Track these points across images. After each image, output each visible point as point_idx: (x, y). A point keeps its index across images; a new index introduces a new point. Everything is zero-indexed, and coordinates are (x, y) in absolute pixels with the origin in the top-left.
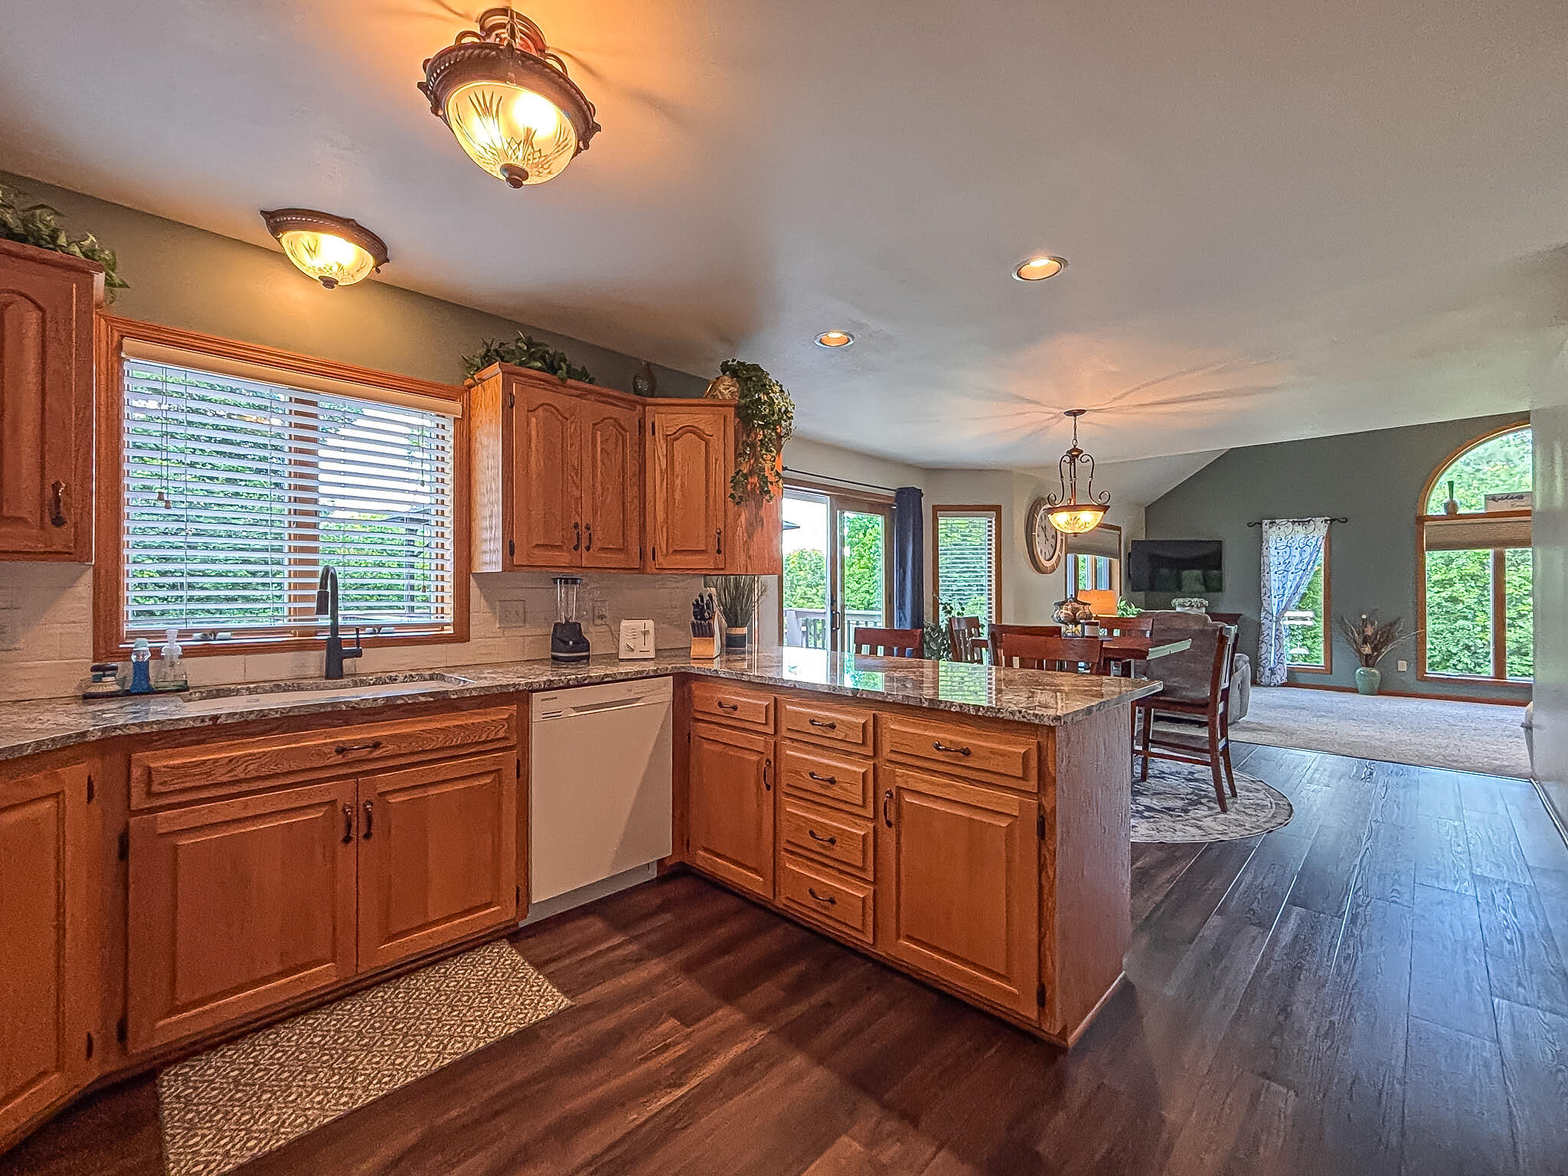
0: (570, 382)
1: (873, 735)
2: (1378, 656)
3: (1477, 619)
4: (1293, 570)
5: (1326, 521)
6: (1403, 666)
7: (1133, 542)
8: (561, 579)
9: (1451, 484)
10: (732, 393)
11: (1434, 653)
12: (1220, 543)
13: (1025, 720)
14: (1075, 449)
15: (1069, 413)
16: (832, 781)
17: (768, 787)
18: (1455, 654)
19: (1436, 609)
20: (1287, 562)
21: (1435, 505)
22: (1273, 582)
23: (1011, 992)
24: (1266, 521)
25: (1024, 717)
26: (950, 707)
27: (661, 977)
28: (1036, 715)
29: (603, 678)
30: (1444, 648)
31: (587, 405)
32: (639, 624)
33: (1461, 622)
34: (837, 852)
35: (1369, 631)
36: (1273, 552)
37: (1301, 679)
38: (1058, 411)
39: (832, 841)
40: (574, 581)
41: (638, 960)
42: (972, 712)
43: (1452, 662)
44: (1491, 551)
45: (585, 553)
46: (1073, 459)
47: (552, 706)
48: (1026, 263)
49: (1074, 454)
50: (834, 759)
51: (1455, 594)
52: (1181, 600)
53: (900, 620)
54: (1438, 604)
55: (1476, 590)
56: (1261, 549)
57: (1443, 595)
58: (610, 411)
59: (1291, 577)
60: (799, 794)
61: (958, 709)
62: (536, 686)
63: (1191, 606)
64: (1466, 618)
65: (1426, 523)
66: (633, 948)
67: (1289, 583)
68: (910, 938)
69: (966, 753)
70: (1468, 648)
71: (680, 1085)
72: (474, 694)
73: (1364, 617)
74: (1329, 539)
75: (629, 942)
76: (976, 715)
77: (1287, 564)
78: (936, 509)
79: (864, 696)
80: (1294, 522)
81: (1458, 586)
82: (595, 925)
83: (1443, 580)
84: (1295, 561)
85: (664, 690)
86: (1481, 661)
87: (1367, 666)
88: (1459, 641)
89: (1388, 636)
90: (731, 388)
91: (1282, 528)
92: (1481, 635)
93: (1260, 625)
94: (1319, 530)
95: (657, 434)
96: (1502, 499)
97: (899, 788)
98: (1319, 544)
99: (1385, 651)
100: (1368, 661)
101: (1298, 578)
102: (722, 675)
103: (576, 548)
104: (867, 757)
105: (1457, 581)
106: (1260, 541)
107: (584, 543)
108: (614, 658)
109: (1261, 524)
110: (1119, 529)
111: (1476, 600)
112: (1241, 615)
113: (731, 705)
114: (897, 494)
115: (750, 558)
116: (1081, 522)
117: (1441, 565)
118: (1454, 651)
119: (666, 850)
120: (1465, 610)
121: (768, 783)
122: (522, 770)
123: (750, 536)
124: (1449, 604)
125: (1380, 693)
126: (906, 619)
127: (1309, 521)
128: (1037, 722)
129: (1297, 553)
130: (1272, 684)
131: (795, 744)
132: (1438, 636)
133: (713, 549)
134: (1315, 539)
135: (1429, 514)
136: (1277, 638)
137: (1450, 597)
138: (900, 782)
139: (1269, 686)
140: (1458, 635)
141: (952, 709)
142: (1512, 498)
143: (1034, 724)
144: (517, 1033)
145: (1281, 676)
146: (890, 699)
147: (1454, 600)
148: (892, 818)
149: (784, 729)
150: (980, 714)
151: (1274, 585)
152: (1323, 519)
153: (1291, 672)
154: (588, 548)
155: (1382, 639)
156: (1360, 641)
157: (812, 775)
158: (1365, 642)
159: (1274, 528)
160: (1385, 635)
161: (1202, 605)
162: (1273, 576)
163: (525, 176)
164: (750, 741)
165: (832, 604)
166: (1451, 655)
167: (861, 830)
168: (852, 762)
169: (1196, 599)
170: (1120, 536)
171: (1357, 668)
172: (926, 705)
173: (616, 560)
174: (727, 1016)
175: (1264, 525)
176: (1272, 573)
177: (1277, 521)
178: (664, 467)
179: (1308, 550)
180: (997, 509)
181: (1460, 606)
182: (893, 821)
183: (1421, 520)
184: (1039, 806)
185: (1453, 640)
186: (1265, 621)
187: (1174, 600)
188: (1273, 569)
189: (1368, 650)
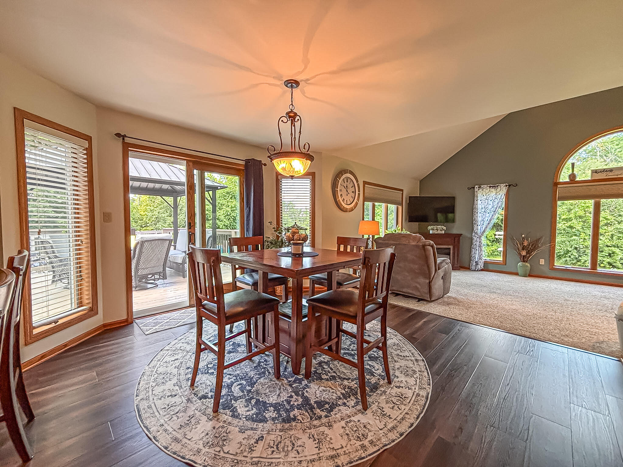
2: (529, 257)
3: (581, 235)
4: (489, 212)
5: (506, 186)
6: (542, 262)
7: (409, 197)
9: (573, 165)
11: (561, 251)
12: (453, 198)
18: (570, 251)
19: (562, 231)
20: (486, 207)
21: (564, 177)
24: (477, 186)
30: (566, 249)
33: (574, 237)
35: (526, 243)
36: (479, 202)
37: (491, 267)
43: (569, 254)
44: (593, 200)
51: (572, 225)
52: (432, 227)
54: (564, 229)
55: (581, 223)
56: (474, 201)
57: (566, 225)
59: (488, 215)
63: (437, 229)
64: (576, 235)
65: (559, 186)
67: (487, 219)
70: (576, 248)
73: (523, 236)
74: (507, 195)
80: (490, 187)
81: (574, 221)
83: (567, 218)
84: (490, 207)
86: (582, 254)
87: (524, 261)
88: (572, 245)
89: (535, 246)
91: (484, 190)
92: (582, 243)
93: (472, 239)
94: (503, 190)
96: (601, 172)
98: (502, 198)
99: (534, 253)
100: (524, 259)
101: (491, 215)
105: (574, 219)
106: (473, 196)
109: (474, 188)
110: (402, 190)
111: (581, 227)
112: (462, 234)
114: (246, 163)
117: (566, 212)
118: (570, 250)
120: (576, 231)
124: (569, 229)
125: (530, 276)
127: (498, 186)
129: (491, 203)
130: (476, 270)
132: (563, 243)
134: (501, 195)
135: (561, 181)
136: (480, 246)
137: (570, 226)
139: (475, 270)
140: (572, 243)
142: (606, 171)
145: (481, 266)
147: (571, 227)
151: (480, 219)
152: (505, 184)
153: (486, 263)
155: (532, 248)
156: (520, 248)
158: (523, 249)
159: (480, 190)
160: (534, 245)
161: (443, 229)
162: (479, 215)
166: (568, 251)
169: (439, 227)
170: (403, 194)
171: (518, 263)
175: (475, 188)
176: (479, 213)
177: (482, 186)
179: (497, 201)
180: (313, 174)
181: (574, 230)
183: (556, 184)
185: (570, 245)
186: (474, 237)
187: (429, 227)
188: (479, 211)
189: (524, 253)
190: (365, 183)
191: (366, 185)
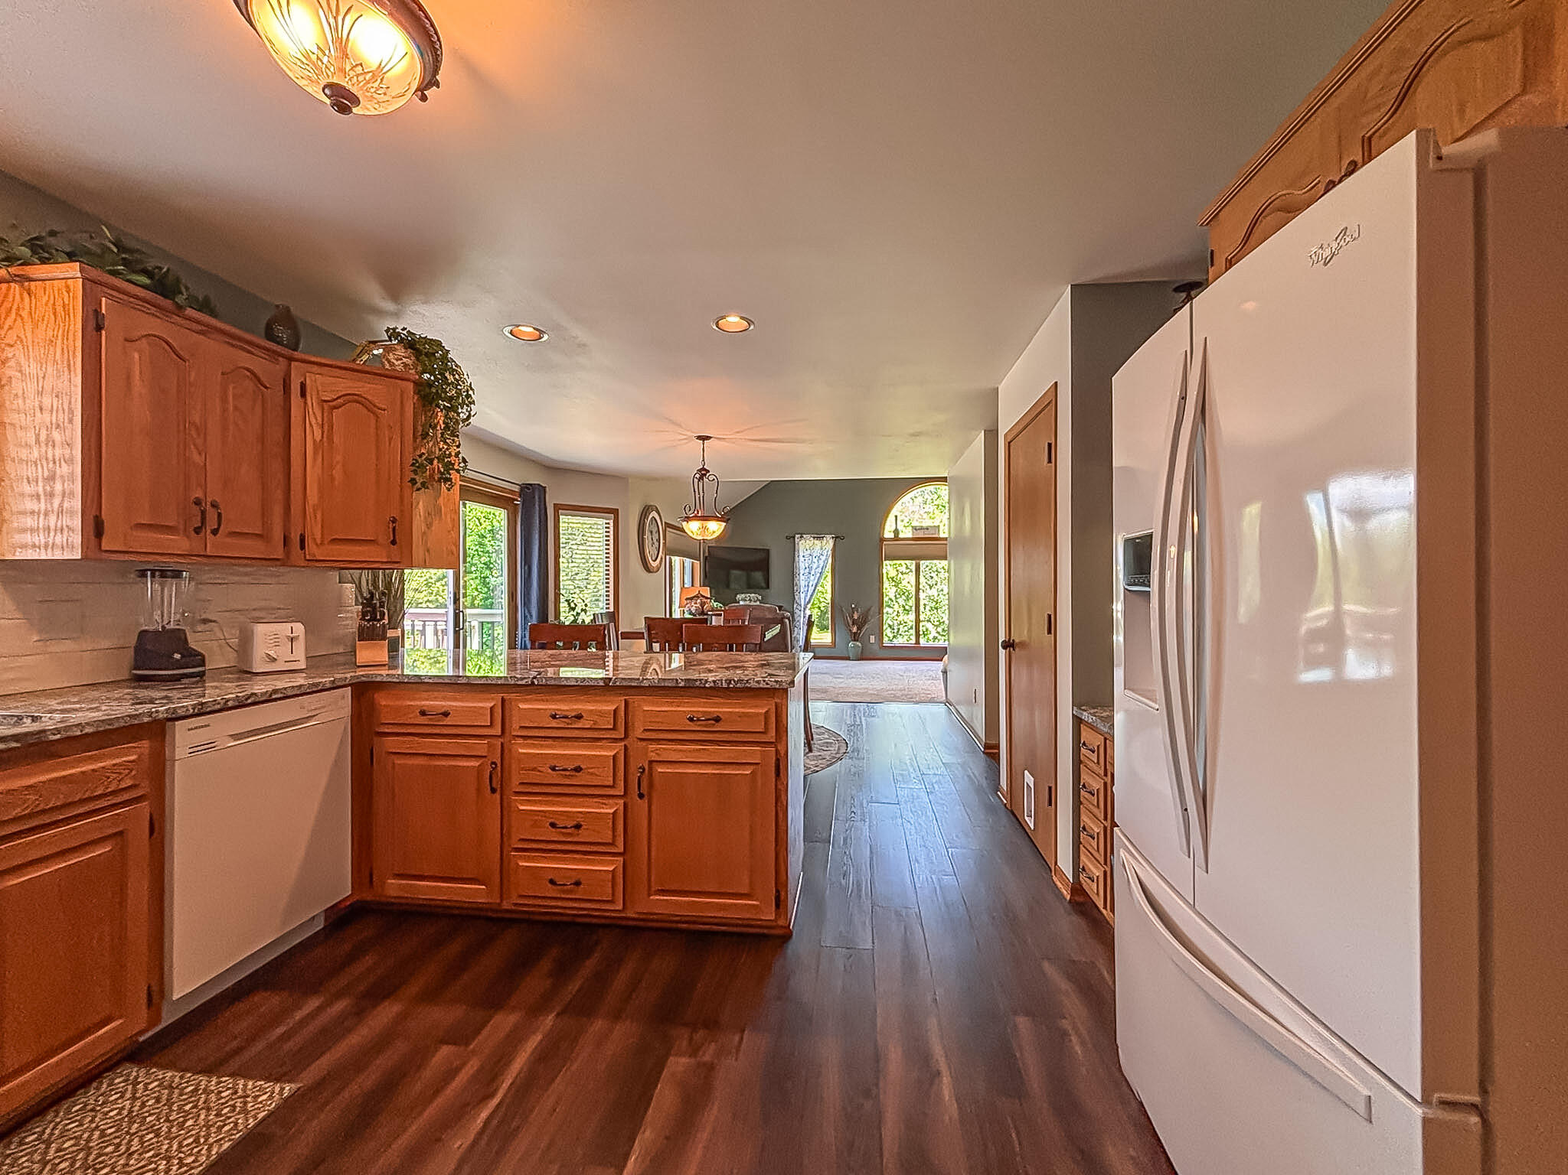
0: (189, 311)
1: (624, 721)
2: (860, 633)
4: (813, 573)
5: (833, 537)
6: (872, 639)
7: (710, 546)
8: (153, 572)
9: (896, 518)
10: (405, 365)
11: (888, 630)
12: (768, 551)
13: (768, 686)
14: (703, 469)
15: (699, 438)
16: (578, 769)
17: (493, 791)
20: (810, 566)
21: (888, 532)
22: (801, 581)
23: (754, 905)
24: (798, 536)
25: (767, 684)
26: (705, 684)
27: (402, 1017)
28: (776, 682)
29: (271, 696)
31: (212, 346)
32: (285, 629)
34: (584, 836)
35: (856, 616)
36: (802, 559)
37: (818, 653)
38: (689, 433)
39: (578, 827)
40: (177, 574)
41: (359, 1013)
42: (725, 685)
44: (914, 562)
45: (210, 536)
46: (701, 478)
47: (202, 736)
48: (723, 318)
49: (703, 473)
50: (576, 748)
52: (743, 596)
53: (525, 617)
56: (795, 557)
58: (244, 359)
59: (812, 578)
60: (534, 790)
61: (712, 684)
62: (181, 712)
63: (750, 600)
65: (884, 542)
66: (340, 1006)
67: (811, 583)
68: (663, 892)
69: (717, 720)
71: (492, 1095)
72: (88, 730)
73: (853, 606)
74: (834, 550)
75: (329, 1003)
76: (728, 688)
77: (810, 568)
78: (558, 508)
79: (618, 684)
80: (814, 537)
82: (268, 1002)
84: (815, 566)
85: (342, 703)
87: (855, 641)
89: (865, 619)
90: (405, 360)
91: (807, 541)
93: (793, 614)
94: (828, 543)
95: (309, 398)
96: (919, 529)
97: (651, 762)
98: (828, 554)
99: (864, 629)
100: (855, 637)
101: (817, 579)
102: (426, 681)
103: (197, 531)
104: (615, 740)
106: (793, 549)
107: (211, 523)
108: (245, 673)
109: (794, 537)
112: (782, 606)
113: (443, 710)
114: (522, 489)
115: (428, 551)
116: (711, 530)
119: (343, 889)
121: (494, 786)
122: (158, 828)
123: (429, 526)
125: (861, 659)
126: (531, 616)
127: (823, 537)
128: (777, 686)
129: (815, 560)
131: (529, 741)
133: (384, 538)
134: (827, 550)
135: (886, 536)
138: (653, 757)
141: (707, 685)
142: (924, 529)
143: (775, 688)
144: (232, 1148)
146: (646, 684)
148: (644, 790)
149: (516, 726)
150: (731, 686)
151: (803, 583)
152: (831, 536)
154: (215, 532)
155: (861, 623)
156: (851, 623)
157: (553, 769)
158: (853, 624)
159: (802, 541)
161: (758, 600)
162: (802, 577)
163: (356, 101)
164: (465, 746)
165: (455, 603)
167: (610, 808)
168: (602, 748)
169: (753, 595)
170: (700, 541)
171: (849, 643)
172: (682, 684)
173: (256, 548)
174: (504, 1022)
175: (796, 539)
176: (801, 575)
177: (805, 536)
178: (318, 437)
179: (823, 558)
180: (615, 512)
182: (645, 793)
183: (882, 540)
184: (776, 752)
186: (797, 611)
187: (738, 596)
188: (802, 572)
189: (855, 629)
190: (668, 525)
191: (668, 529)
